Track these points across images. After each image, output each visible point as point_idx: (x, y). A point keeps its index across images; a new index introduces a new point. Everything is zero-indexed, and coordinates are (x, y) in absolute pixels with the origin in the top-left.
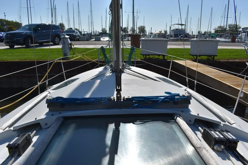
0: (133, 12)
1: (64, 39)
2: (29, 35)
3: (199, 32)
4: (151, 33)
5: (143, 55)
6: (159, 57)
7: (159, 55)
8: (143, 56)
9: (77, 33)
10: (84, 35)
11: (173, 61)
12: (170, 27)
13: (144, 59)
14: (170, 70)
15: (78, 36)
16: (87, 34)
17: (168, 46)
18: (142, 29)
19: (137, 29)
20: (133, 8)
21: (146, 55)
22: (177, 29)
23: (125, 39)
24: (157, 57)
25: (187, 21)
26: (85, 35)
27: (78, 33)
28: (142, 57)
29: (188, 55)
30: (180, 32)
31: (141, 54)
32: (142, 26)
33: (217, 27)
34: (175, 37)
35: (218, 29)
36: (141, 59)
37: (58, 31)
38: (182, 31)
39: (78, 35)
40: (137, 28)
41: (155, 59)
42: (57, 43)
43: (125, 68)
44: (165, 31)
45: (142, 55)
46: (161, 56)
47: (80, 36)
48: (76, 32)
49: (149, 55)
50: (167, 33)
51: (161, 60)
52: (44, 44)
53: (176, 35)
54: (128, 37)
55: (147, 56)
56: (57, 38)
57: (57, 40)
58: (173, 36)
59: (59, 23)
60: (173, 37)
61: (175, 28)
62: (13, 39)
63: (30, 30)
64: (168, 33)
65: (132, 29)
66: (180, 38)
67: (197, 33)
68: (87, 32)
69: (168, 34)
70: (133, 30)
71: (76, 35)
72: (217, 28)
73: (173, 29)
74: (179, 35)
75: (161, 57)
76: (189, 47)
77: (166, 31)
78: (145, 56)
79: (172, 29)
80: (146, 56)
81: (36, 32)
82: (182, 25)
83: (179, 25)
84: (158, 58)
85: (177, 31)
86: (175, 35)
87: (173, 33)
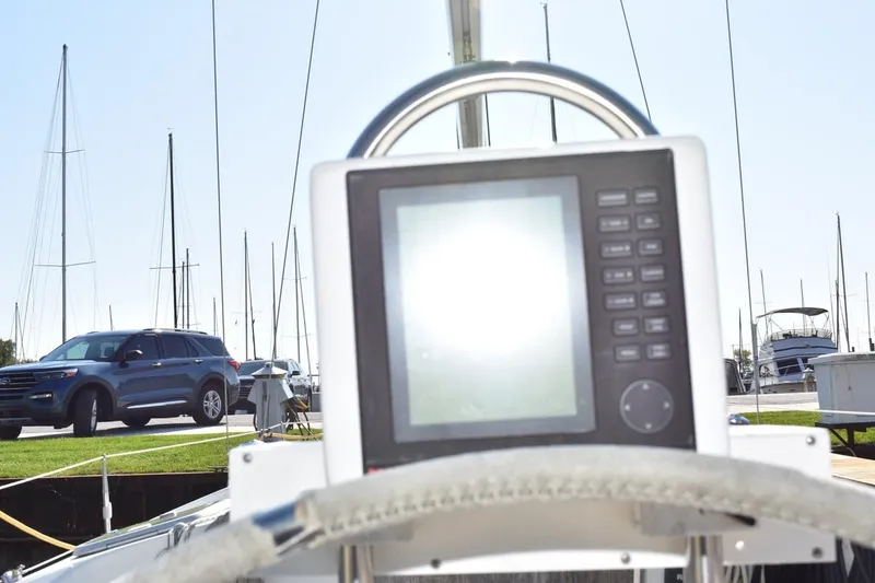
1: (268, 381)
2: (92, 376)
9: (296, 373)
12: (754, 328)
22: (787, 336)
30: (807, 347)
34: (782, 372)
37: (218, 362)
38: (814, 343)
42: (210, 414)
44: (736, 353)
52: (153, 422)
53: (787, 366)
56: (210, 393)
57: (212, 402)
58: (773, 368)
60: (771, 376)
61: (776, 330)
62: (21, 397)
63: (97, 359)
73: (769, 335)
74: (801, 364)
79: (764, 335)
81: (123, 365)
85: (789, 343)
86: (779, 364)
87: (769, 353)
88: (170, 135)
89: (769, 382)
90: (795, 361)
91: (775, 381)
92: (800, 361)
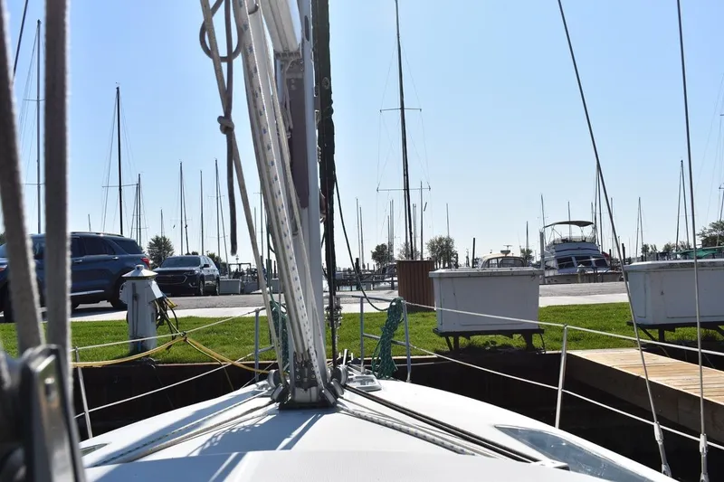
0: (407, 189)
1: (137, 281)
3: (645, 249)
4: (475, 261)
5: (446, 335)
6: (508, 341)
7: (509, 333)
8: (443, 339)
9: (206, 266)
10: (238, 274)
11: (568, 355)
12: (542, 235)
13: (448, 350)
14: (560, 389)
15: (211, 277)
16: (250, 271)
17: (540, 298)
18: (442, 247)
19: (425, 250)
20: (406, 175)
21: (456, 335)
22: (565, 241)
23: (382, 285)
24: (501, 340)
25: (598, 212)
26: (242, 274)
27: (213, 266)
28: (442, 344)
29: (624, 328)
30: (579, 249)
31: (436, 331)
32: (441, 239)
33: (709, 228)
34: (561, 267)
35: (714, 233)
36: (437, 352)
37: (132, 259)
38: (583, 246)
39: (213, 275)
40: (425, 246)
41: (495, 350)
43: (345, 387)
44: (522, 251)
45: (442, 335)
46: (516, 336)
47: (218, 278)
48: (203, 263)
49: (467, 335)
50: (531, 258)
51: (520, 351)
53: (564, 262)
54: (392, 276)
55: (462, 340)
58: (553, 264)
59: (154, 237)
60: (553, 269)
61: (557, 237)
64: (537, 258)
65: (407, 249)
66: (582, 271)
67: (640, 250)
68: (248, 266)
69: (534, 262)
70: (410, 250)
71: (203, 276)
72: (710, 231)
73: (552, 240)
74: (574, 261)
75: (517, 341)
76: (623, 298)
77: (529, 251)
78: (451, 339)
79: (548, 240)
80: (456, 341)
82: (582, 224)
83: (573, 226)
84: (505, 346)
85: (566, 246)
86: (559, 261)
87: (552, 253)
88: (118, 88)
89: (551, 273)
90: (570, 259)
91: (556, 273)
92: (573, 258)
